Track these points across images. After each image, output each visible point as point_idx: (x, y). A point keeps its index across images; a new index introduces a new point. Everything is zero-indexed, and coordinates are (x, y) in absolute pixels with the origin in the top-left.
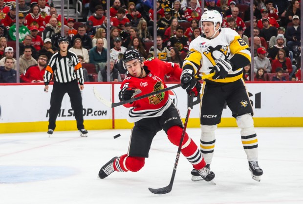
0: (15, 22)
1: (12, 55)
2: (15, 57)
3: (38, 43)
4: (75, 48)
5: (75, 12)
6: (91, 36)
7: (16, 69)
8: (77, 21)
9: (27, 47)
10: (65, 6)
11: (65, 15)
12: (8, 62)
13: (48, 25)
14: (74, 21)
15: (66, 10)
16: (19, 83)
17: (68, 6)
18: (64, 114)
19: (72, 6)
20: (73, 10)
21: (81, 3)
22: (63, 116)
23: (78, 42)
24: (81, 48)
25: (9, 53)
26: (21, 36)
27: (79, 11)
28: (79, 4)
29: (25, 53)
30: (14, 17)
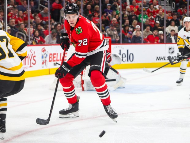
0: (141, 13)
1: (139, 29)
2: (141, 30)
3: (153, 23)
4: (171, 26)
5: (172, 8)
6: (179, 20)
7: (141, 36)
8: (172, 12)
9: (148, 26)
10: (166, 5)
11: (166, 9)
12: (137, 33)
13: (158, 14)
14: (171, 12)
15: (167, 7)
16: (143, 43)
17: (168, 4)
18: (165, 59)
19: (170, 5)
20: (170, 7)
21: (174, 3)
22: (165, 60)
23: (173, 23)
24: (174, 26)
25: (137, 28)
26: (144, 20)
27: (173, 7)
28: (173, 4)
29: (147, 29)
30: (141, 11)
